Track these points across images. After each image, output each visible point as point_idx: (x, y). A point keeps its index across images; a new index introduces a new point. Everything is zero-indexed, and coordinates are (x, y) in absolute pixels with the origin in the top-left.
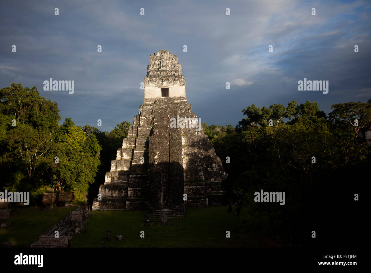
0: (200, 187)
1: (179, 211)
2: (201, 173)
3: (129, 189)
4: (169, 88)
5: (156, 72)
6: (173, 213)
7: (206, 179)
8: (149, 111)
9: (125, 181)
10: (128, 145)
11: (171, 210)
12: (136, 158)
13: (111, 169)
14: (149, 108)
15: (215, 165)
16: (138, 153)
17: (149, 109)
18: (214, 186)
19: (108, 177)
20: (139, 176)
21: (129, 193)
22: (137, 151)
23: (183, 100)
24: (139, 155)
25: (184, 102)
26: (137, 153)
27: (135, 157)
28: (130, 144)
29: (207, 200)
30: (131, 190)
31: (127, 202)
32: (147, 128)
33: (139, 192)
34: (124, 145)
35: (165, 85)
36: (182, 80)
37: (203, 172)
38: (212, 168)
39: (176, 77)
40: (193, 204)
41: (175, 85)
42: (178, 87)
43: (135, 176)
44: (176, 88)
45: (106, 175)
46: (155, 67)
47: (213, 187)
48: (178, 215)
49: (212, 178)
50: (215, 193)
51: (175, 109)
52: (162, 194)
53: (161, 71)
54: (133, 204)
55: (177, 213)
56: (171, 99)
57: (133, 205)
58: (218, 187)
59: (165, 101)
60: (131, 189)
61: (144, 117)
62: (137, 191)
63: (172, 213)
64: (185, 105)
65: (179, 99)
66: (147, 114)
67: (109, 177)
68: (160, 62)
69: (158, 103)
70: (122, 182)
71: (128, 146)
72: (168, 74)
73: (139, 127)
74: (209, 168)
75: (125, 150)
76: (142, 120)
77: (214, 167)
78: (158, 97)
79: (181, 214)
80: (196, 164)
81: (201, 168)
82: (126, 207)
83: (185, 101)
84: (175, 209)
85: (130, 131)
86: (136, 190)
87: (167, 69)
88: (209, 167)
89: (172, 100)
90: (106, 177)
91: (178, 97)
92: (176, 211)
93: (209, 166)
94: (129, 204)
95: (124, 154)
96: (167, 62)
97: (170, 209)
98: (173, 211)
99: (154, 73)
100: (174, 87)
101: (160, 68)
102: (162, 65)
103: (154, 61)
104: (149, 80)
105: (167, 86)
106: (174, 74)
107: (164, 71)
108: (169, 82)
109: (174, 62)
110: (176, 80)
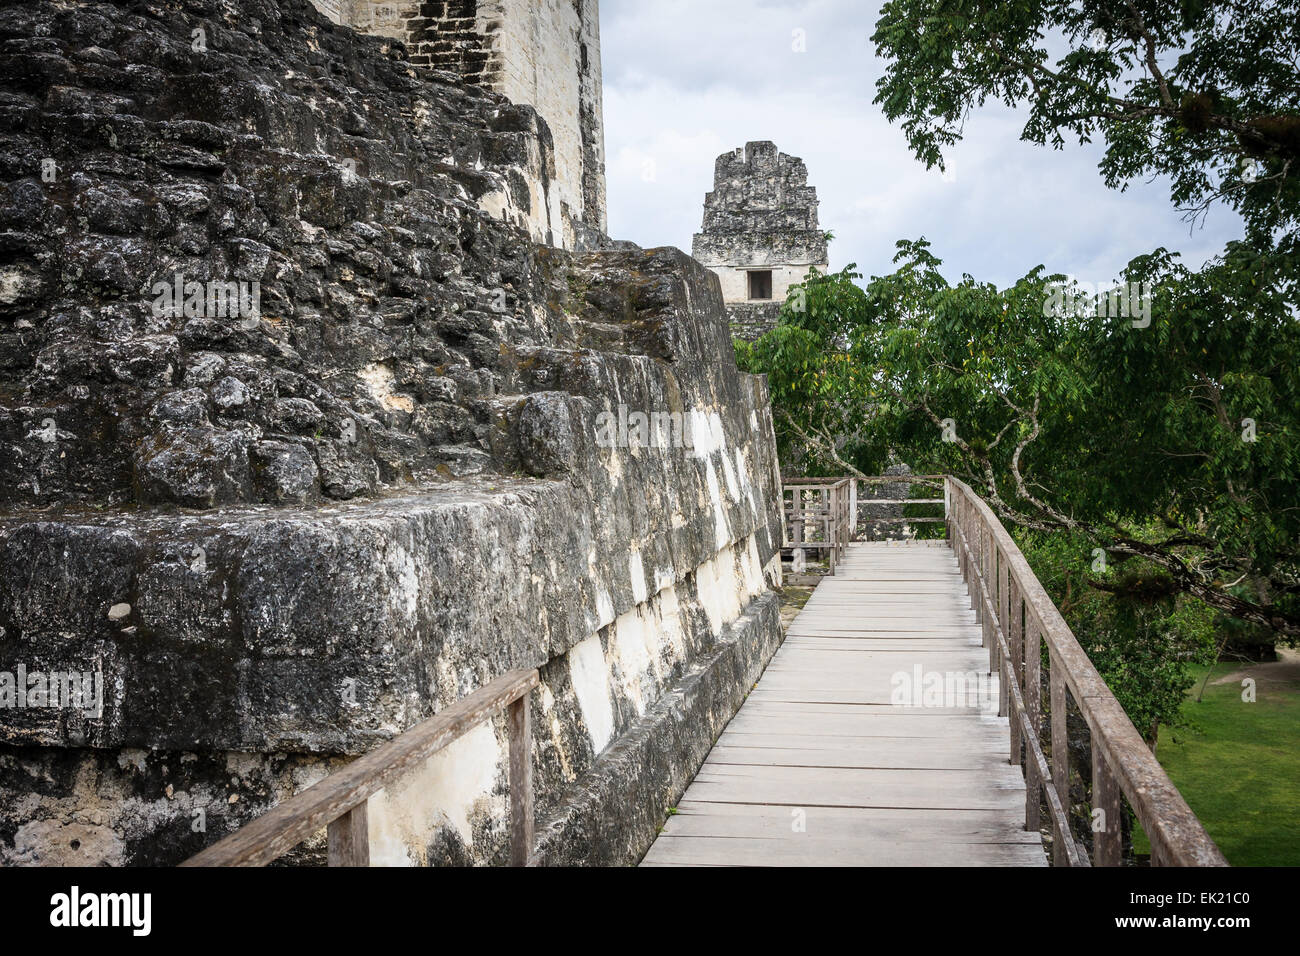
4: (775, 274)
5: (731, 217)
35: (760, 259)
36: (817, 244)
39: (796, 233)
41: (792, 262)
42: (804, 267)
44: (796, 270)
46: (729, 199)
53: (747, 214)
56: (777, 307)
59: (758, 317)
68: (748, 186)
72: (774, 225)
78: (737, 301)
87: (771, 208)
96: (772, 181)
99: (725, 219)
100: (790, 269)
101: (745, 202)
102: (752, 193)
103: (729, 180)
104: (709, 244)
105: (767, 263)
106: (792, 225)
107: (758, 212)
108: (775, 250)
109: (795, 181)
110: (798, 245)
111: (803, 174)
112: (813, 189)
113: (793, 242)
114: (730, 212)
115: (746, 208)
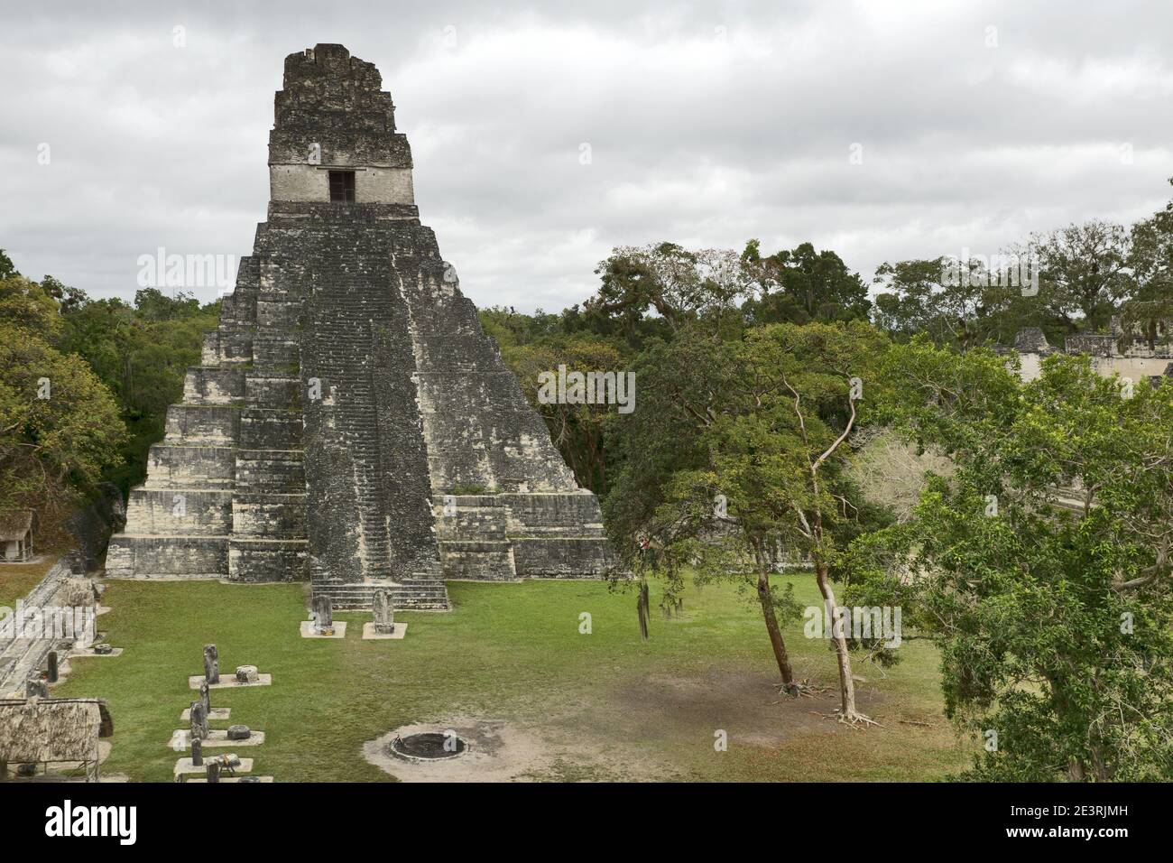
0: (484, 509)
1: (426, 589)
2: (485, 465)
3: (236, 506)
4: (358, 175)
5: (307, 116)
6: (407, 595)
7: (503, 484)
8: (291, 245)
9: (219, 478)
10: (223, 355)
11: (401, 586)
12: (256, 402)
13: (168, 436)
14: (289, 233)
15: (531, 440)
16: (262, 385)
17: (291, 239)
18: (530, 510)
19: (156, 464)
20: (270, 463)
21: (238, 520)
22: (258, 377)
23: (405, 215)
24: (266, 392)
25: (410, 221)
26: (257, 384)
27: (252, 399)
28: (229, 354)
29: (511, 554)
30: (243, 511)
31: (234, 554)
32: (289, 304)
33: (273, 517)
34: (209, 358)
35: (342, 160)
36: (401, 148)
37: (491, 461)
38: (520, 448)
39: (376, 136)
40: (462, 567)
41: (376, 164)
42: (389, 171)
43: (254, 462)
44: (381, 173)
45: (151, 455)
46: (302, 98)
47: (529, 513)
48: (425, 601)
49: (522, 482)
50: (534, 533)
51: (381, 243)
52: (360, 529)
53: (323, 115)
54: (254, 559)
55: (419, 595)
56: (365, 208)
57: (254, 562)
58: (543, 514)
59: (343, 217)
60: (245, 507)
61: (276, 266)
62: (267, 515)
63: (402, 595)
64: (414, 235)
65: (391, 212)
66: (284, 255)
67: (160, 462)
68: (322, 87)
69: (321, 221)
70: (210, 481)
71: (224, 358)
72: (352, 127)
73: (259, 298)
74: (507, 449)
75: (213, 374)
76: (269, 275)
77: (525, 446)
78: (319, 201)
79: (434, 601)
80: (465, 434)
81: (483, 447)
82: (231, 569)
83: (412, 218)
84: (411, 583)
85: (228, 308)
86: (262, 510)
87: (347, 109)
88: (509, 446)
89: (368, 212)
90: (151, 463)
91: (388, 205)
92: (414, 589)
93: (509, 442)
94: (239, 558)
95: (211, 385)
96: (345, 84)
97: (394, 580)
98: (406, 589)
99: (300, 118)
100: (375, 170)
101: (320, 103)
102: (327, 94)
103: (300, 79)
104: (287, 141)
105: (350, 164)
106: (371, 128)
107: (335, 113)
108: (358, 151)
109: (370, 86)
110: (382, 148)
111: (377, 79)
112: (388, 94)
113: (376, 144)
114: (305, 111)
115: (321, 108)
